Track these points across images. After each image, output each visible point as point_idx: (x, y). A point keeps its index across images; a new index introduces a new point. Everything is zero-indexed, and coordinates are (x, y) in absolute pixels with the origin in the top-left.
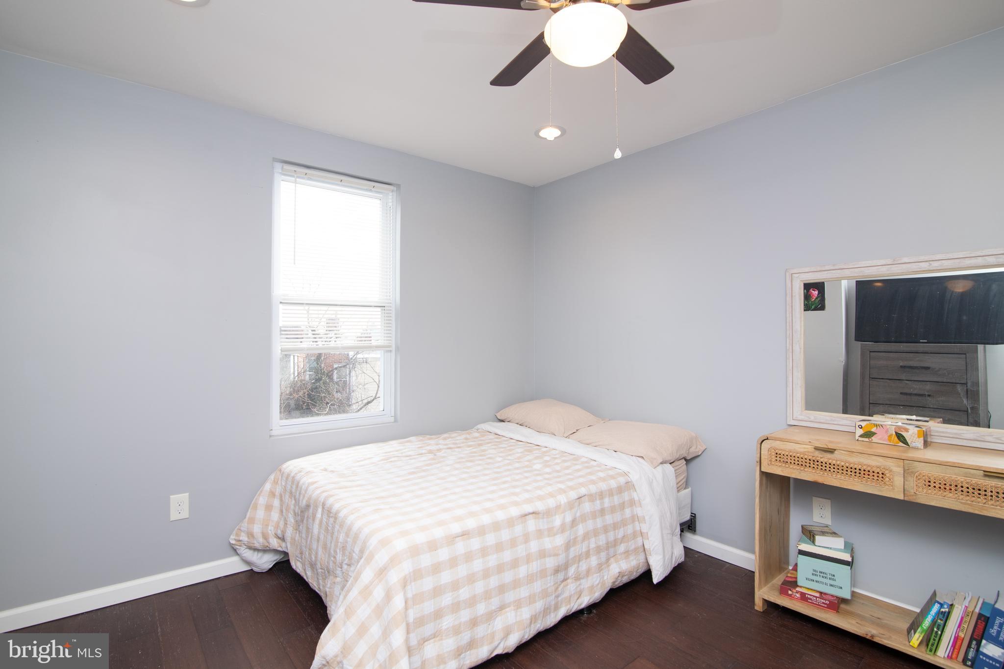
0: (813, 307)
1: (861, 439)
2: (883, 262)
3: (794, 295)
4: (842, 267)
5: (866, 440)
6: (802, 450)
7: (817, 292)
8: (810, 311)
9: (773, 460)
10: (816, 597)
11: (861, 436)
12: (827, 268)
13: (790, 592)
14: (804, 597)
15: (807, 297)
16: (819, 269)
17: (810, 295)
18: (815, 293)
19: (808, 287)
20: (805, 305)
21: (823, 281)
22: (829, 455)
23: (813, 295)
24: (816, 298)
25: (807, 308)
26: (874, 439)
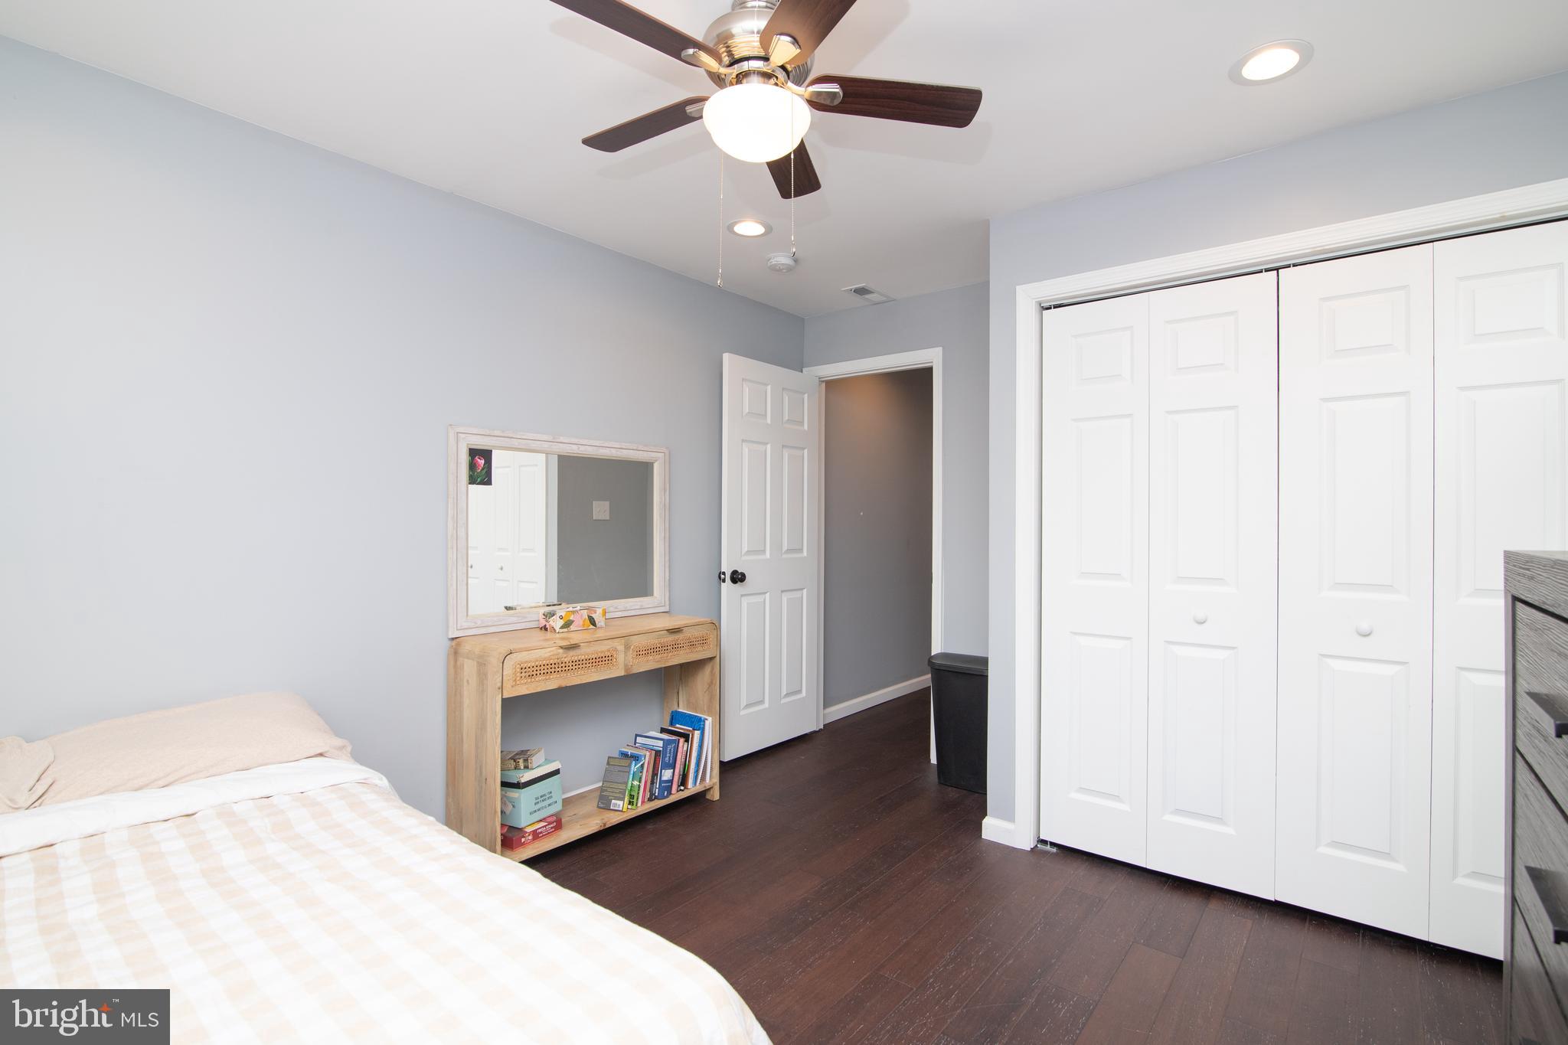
0: (479, 480)
1: (562, 630)
2: (545, 437)
3: (459, 461)
4: (511, 435)
5: (566, 630)
6: (547, 655)
7: (483, 462)
8: (475, 485)
9: (518, 678)
10: (545, 826)
11: (562, 628)
12: (497, 433)
13: (523, 840)
14: (536, 835)
15: (472, 466)
16: (488, 433)
17: (475, 464)
18: (482, 462)
19: (474, 453)
20: (471, 477)
21: (489, 448)
22: (572, 653)
23: (479, 465)
24: (483, 469)
25: (472, 481)
26: (572, 628)
